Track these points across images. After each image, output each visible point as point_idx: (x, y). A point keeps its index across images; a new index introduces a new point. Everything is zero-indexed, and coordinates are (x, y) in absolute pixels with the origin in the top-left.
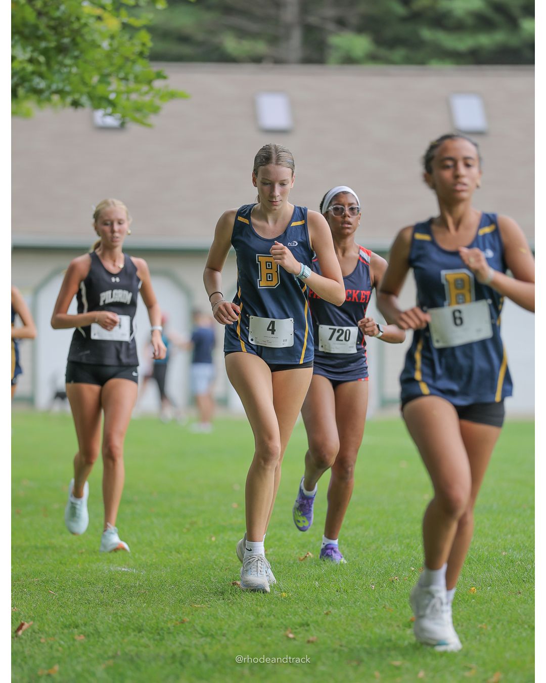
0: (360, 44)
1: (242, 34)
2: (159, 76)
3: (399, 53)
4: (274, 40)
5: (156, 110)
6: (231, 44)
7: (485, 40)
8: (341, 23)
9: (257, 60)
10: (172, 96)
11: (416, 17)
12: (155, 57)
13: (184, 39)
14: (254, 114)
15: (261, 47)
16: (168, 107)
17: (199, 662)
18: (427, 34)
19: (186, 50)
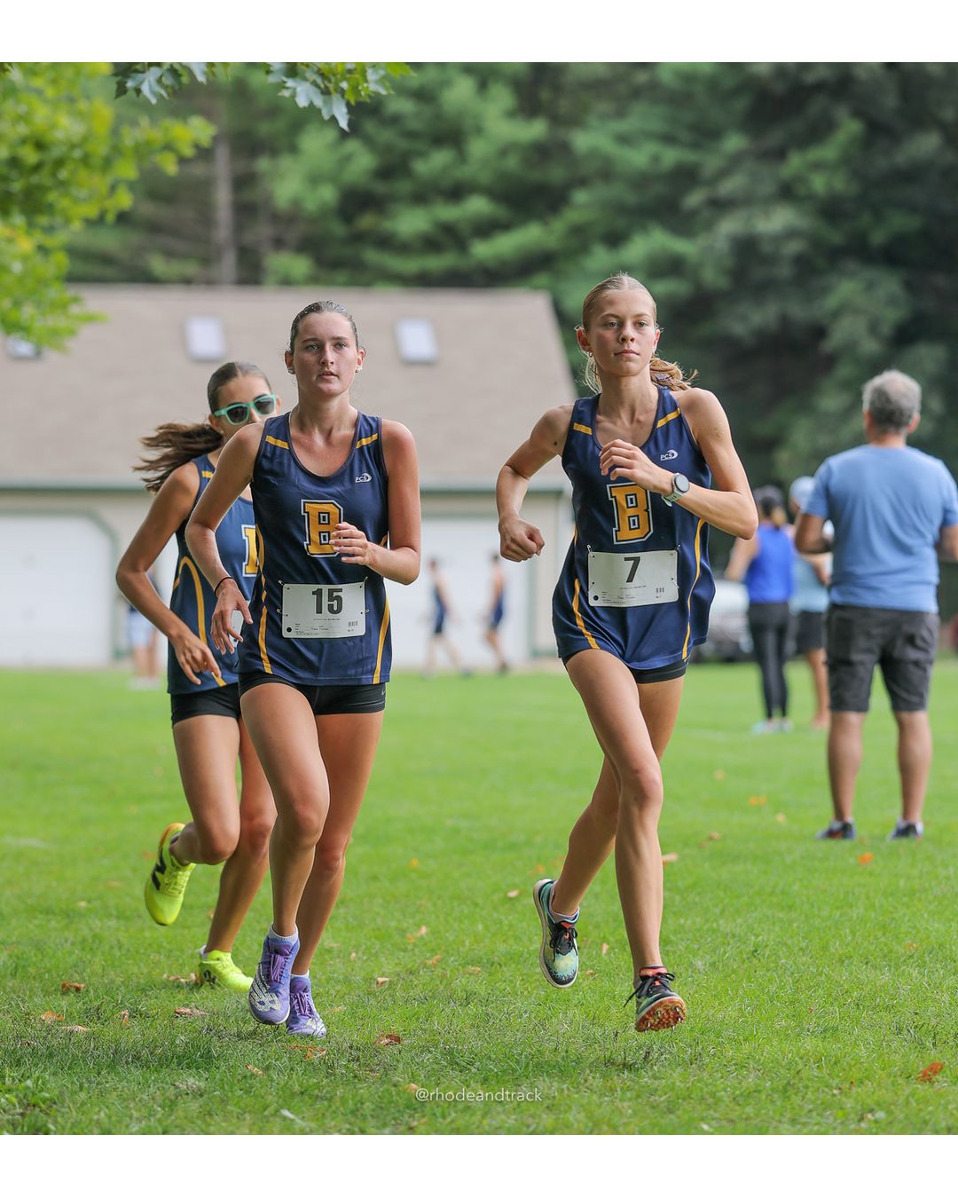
0: (300, 265)
1: (170, 254)
2: (76, 300)
3: (342, 276)
4: (206, 261)
5: (72, 333)
6: (158, 265)
7: (436, 263)
8: (279, 244)
9: (187, 281)
10: (90, 319)
11: (359, 238)
12: (72, 279)
13: (106, 259)
14: (183, 339)
15: (191, 268)
16: (87, 332)
17: (112, 948)
18: (372, 256)
19: (109, 272)
